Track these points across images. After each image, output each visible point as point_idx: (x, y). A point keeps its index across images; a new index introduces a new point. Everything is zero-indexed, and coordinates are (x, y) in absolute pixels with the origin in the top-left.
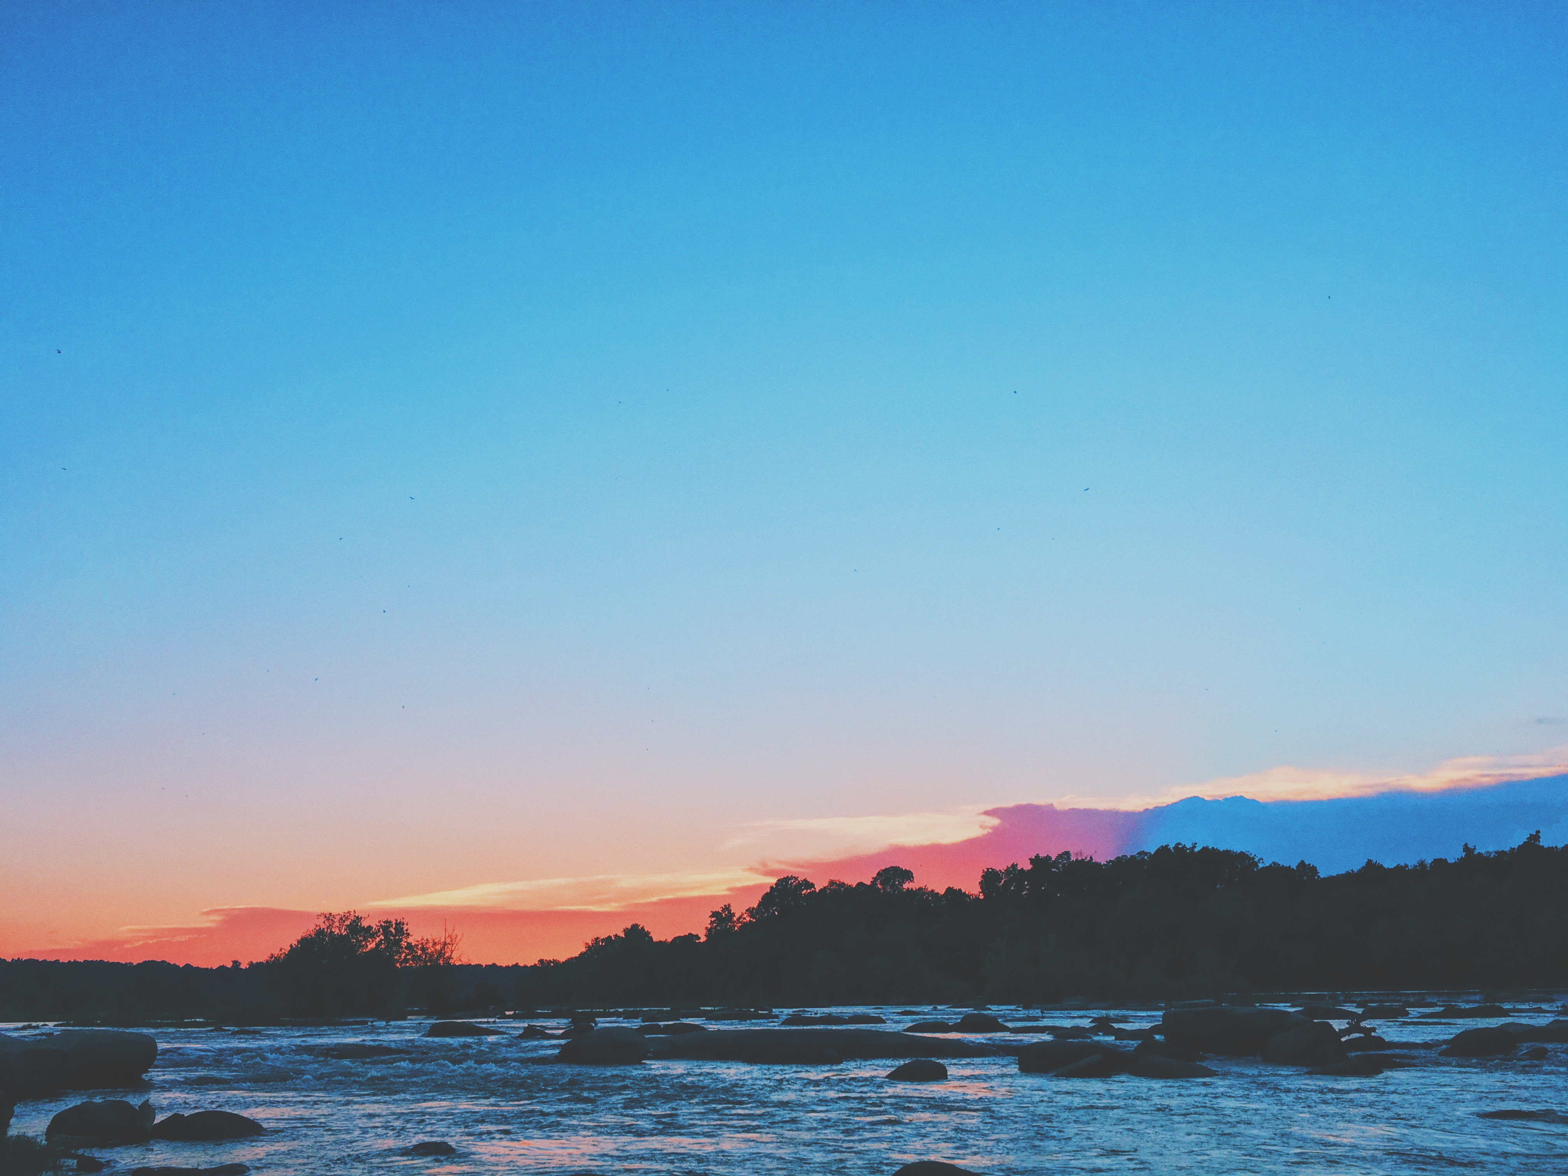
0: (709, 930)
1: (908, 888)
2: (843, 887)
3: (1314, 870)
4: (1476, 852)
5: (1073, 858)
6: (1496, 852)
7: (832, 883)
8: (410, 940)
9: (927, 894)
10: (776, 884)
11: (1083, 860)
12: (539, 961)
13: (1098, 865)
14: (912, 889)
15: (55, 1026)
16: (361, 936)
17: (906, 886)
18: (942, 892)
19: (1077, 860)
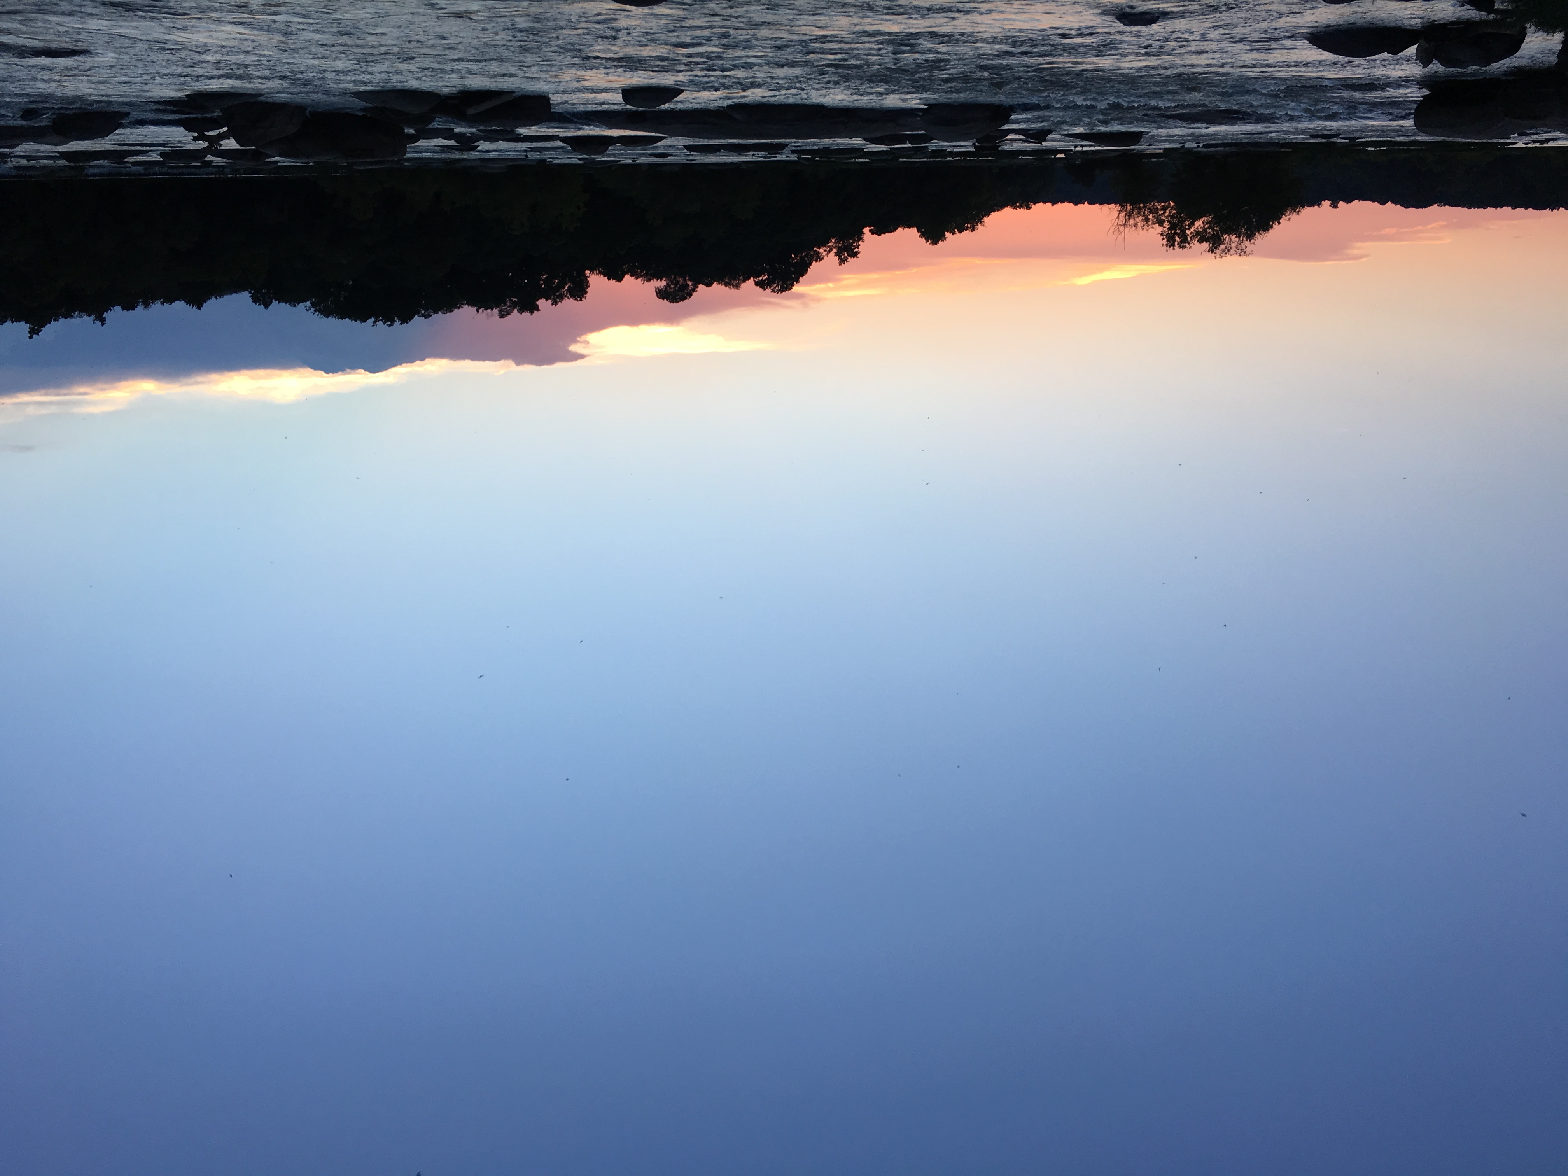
0: (860, 239)
1: (661, 281)
2: (727, 282)
3: (255, 300)
4: (93, 317)
5: (496, 311)
6: (72, 317)
7: (737, 286)
8: (1161, 229)
9: (642, 276)
10: (793, 285)
11: (486, 309)
12: (1030, 208)
13: (471, 304)
14: (657, 280)
15: (1516, 143)
16: (1209, 233)
17: (662, 284)
18: (627, 277)
19: (492, 310)
